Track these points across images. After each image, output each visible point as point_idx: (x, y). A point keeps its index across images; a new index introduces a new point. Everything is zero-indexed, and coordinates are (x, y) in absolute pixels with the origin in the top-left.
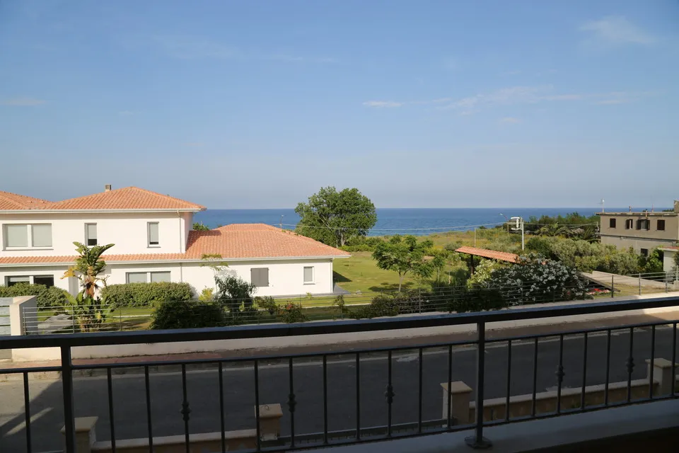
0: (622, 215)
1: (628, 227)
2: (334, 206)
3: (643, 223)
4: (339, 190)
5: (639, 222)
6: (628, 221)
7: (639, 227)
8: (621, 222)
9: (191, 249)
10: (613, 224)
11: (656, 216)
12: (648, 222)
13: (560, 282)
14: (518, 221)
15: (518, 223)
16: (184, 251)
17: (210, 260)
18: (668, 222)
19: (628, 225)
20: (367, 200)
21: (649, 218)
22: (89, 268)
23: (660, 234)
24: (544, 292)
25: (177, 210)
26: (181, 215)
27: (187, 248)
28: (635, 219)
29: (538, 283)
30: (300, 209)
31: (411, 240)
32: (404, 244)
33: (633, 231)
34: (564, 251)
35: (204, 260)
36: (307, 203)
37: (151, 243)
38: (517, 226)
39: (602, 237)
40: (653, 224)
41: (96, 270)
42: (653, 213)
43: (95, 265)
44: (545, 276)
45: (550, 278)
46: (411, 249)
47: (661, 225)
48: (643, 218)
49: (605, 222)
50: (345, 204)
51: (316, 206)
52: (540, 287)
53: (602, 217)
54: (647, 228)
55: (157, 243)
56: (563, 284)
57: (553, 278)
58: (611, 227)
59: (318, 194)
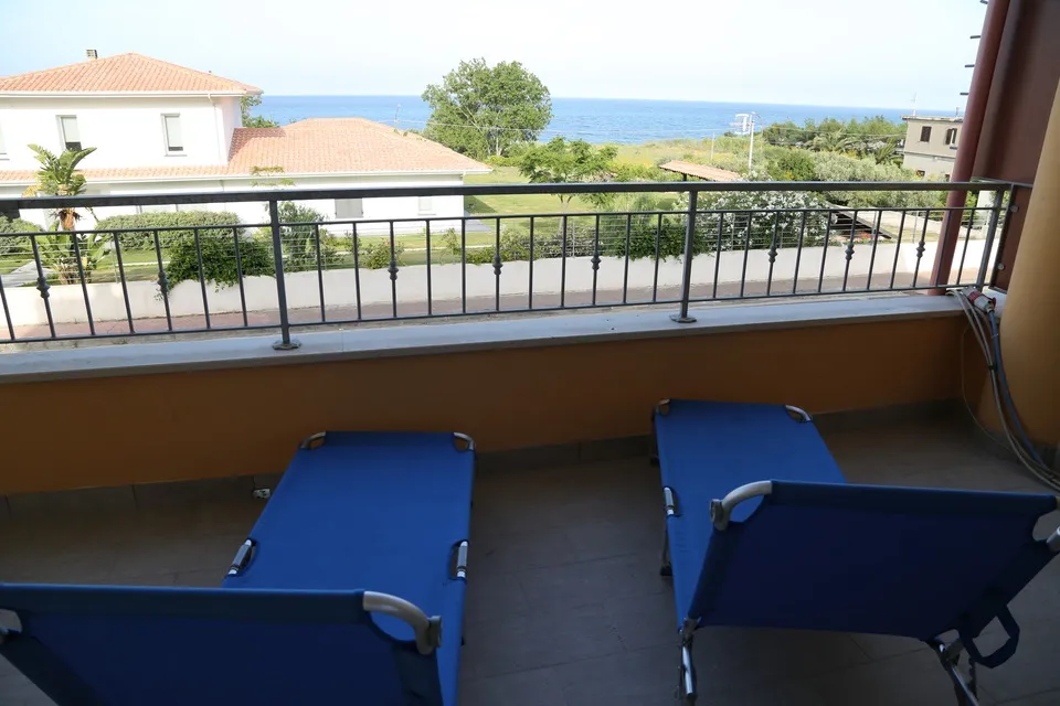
0: (942, 121)
2: (485, 91)
4: (491, 65)
8: (938, 133)
9: (236, 158)
10: (926, 135)
13: (793, 218)
14: (745, 120)
15: (745, 123)
16: (226, 163)
17: (263, 175)
19: (949, 137)
20: (535, 80)
22: (60, 186)
24: (767, 232)
25: (208, 93)
26: (216, 101)
27: (230, 157)
29: (758, 218)
30: (432, 95)
31: (580, 147)
32: (569, 154)
34: (833, 175)
35: (255, 177)
36: (441, 86)
37: (171, 149)
38: (744, 128)
39: (905, 157)
41: (70, 190)
43: (68, 182)
46: (580, 161)
49: (914, 131)
50: (502, 88)
51: (456, 90)
52: (761, 224)
53: (910, 124)
55: (180, 149)
56: (796, 221)
58: (922, 140)
59: (457, 71)
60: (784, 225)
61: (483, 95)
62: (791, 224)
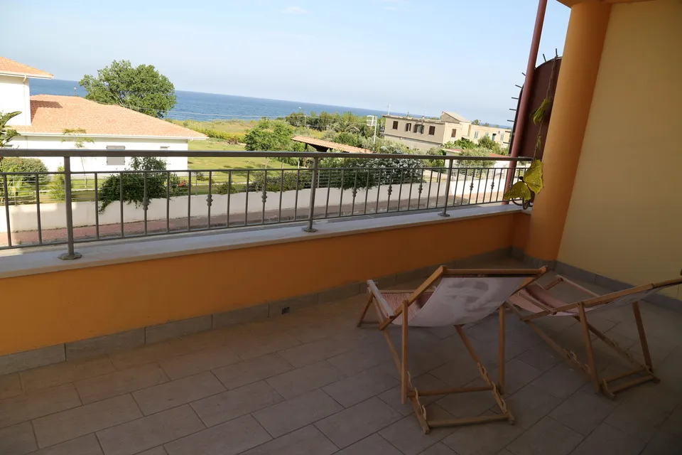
0: (403, 119)
1: (407, 130)
2: (130, 84)
3: (419, 128)
4: (135, 66)
5: (416, 126)
6: (407, 124)
7: (415, 131)
8: (402, 125)
10: (395, 126)
11: (429, 122)
12: (423, 127)
14: (372, 119)
18: (437, 128)
19: (408, 127)
20: (165, 79)
21: (424, 124)
23: (431, 138)
25: (25, 75)
27: (31, 120)
28: (413, 124)
30: (85, 83)
33: (410, 134)
36: (97, 78)
39: (385, 136)
40: (427, 130)
42: (427, 120)
44: (401, 164)
45: (404, 166)
47: (432, 131)
48: (420, 123)
49: (389, 123)
50: (142, 82)
51: (107, 80)
53: (387, 119)
54: (422, 132)
57: (407, 165)
58: (393, 128)
59: (110, 67)
60: (406, 172)
61: (128, 86)
62: (409, 171)
